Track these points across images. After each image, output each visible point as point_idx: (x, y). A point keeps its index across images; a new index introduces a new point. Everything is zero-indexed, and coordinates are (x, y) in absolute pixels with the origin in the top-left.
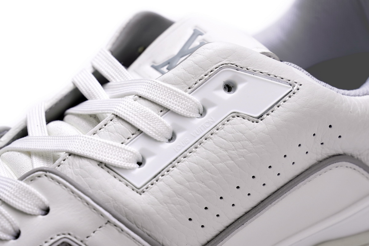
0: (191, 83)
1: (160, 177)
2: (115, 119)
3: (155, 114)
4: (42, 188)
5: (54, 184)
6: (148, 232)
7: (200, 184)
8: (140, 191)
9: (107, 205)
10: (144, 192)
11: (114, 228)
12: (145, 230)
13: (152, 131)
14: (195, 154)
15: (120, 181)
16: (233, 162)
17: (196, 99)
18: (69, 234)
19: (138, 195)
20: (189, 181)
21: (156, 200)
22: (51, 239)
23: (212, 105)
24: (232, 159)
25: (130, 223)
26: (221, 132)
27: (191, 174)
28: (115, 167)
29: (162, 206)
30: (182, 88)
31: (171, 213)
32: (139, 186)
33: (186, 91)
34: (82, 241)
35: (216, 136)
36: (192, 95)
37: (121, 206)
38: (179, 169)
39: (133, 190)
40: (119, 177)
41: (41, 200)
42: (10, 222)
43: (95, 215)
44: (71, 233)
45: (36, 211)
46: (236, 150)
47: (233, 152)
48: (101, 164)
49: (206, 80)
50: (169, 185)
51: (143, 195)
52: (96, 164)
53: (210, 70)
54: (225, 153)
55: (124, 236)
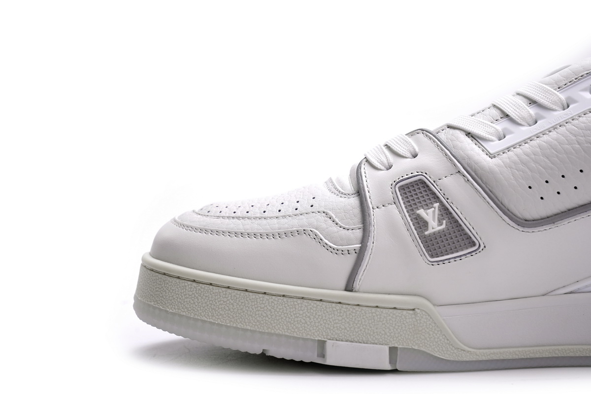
0: (561, 84)
1: (512, 149)
2: (492, 108)
3: (524, 105)
4: (418, 142)
5: (426, 139)
6: (490, 188)
7: (545, 159)
8: (492, 156)
9: (462, 162)
10: (495, 157)
11: (462, 177)
12: (488, 186)
13: (517, 115)
14: (547, 136)
15: (479, 147)
16: (579, 146)
17: (562, 96)
18: (426, 174)
19: (490, 159)
20: (535, 155)
21: (503, 164)
22: (412, 173)
23: (575, 102)
24: (579, 144)
25: (476, 176)
26: (575, 122)
27: (538, 150)
28: (478, 137)
29: (506, 169)
30: (552, 87)
31: (513, 176)
32: (491, 152)
33: (555, 90)
34: (434, 181)
35: (570, 124)
36: (560, 93)
37: (473, 163)
38: (529, 145)
39: (487, 155)
40: (479, 144)
41: (415, 150)
42: (387, 158)
43: (449, 164)
44: (427, 173)
45: (409, 155)
46: (585, 137)
47: (581, 138)
48: (469, 134)
49: (575, 82)
50: (517, 155)
51: (493, 159)
52: (464, 134)
53: (580, 75)
54: (574, 138)
55: (468, 185)
